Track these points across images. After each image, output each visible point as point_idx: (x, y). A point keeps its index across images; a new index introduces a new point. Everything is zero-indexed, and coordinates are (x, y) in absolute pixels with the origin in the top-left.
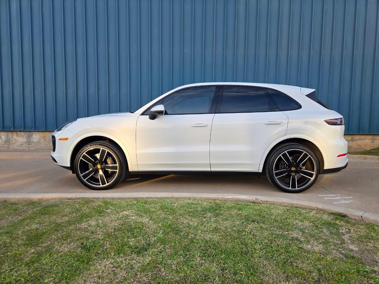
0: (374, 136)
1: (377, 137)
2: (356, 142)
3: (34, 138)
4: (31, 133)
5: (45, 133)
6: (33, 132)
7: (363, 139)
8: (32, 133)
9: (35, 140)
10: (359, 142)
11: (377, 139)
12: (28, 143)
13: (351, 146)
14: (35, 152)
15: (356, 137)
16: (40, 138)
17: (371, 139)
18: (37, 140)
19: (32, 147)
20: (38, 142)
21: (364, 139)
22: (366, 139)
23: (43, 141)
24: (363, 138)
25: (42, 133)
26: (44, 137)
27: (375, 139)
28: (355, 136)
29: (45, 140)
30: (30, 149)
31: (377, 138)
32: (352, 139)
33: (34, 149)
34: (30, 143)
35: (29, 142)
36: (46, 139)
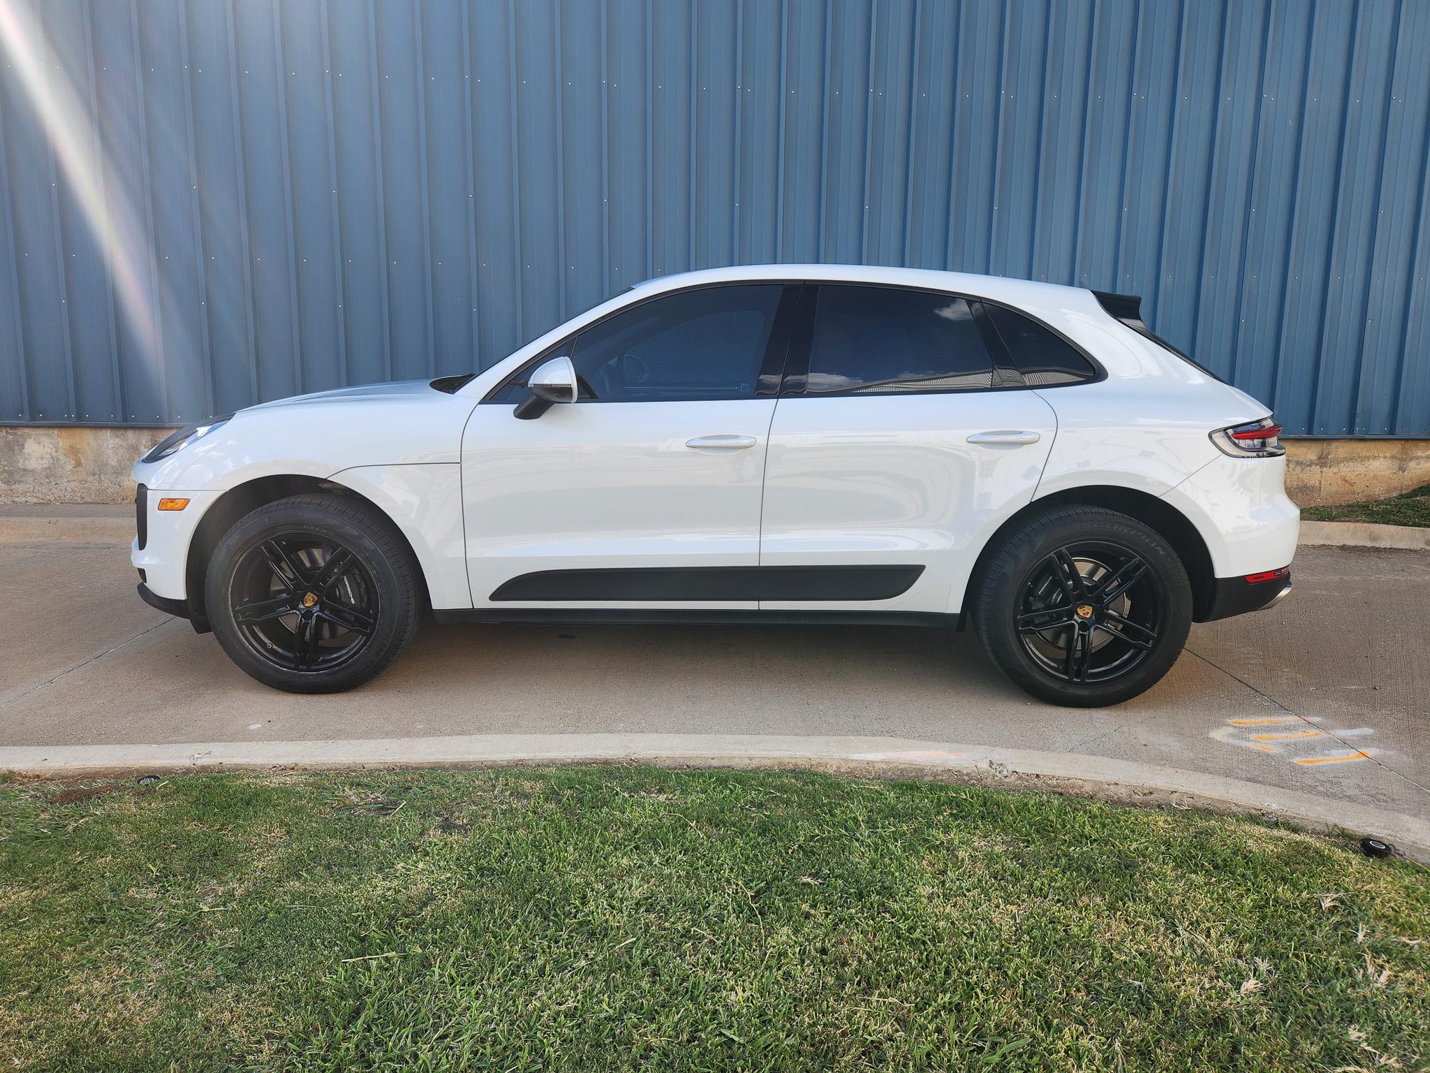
0: (1408, 445)
1: (1420, 451)
2: (1336, 470)
3: (29, 454)
4: (14, 434)
5: (78, 431)
6: (26, 430)
7: (1363, 459)
8: (22, 436)
9: (33, 464)
10: (1348, 470)
11: (1418, 458)
12: (5, 475)
13: (1317, 484)
14: (39, 515)
15: (1339, 450)
16: (54, 454)
17: (1393, 457)
18: (46, 463)
19: (25, 494)
20: (51, 473)
21: (1368, 458)
22: (1375, 457)
23: (69, 467)
24: (1364, 454)
25: (64, 432)
26: (74, 452)
27: (1411, 459)
28: (1334, 445)
29: (78, 464)
30: (16, 499)
31: (1420, 454)
32: (1319, 458)
33: (35, 500)
34: (17, 477)
35: (10, 474)
36: (83, 461)
